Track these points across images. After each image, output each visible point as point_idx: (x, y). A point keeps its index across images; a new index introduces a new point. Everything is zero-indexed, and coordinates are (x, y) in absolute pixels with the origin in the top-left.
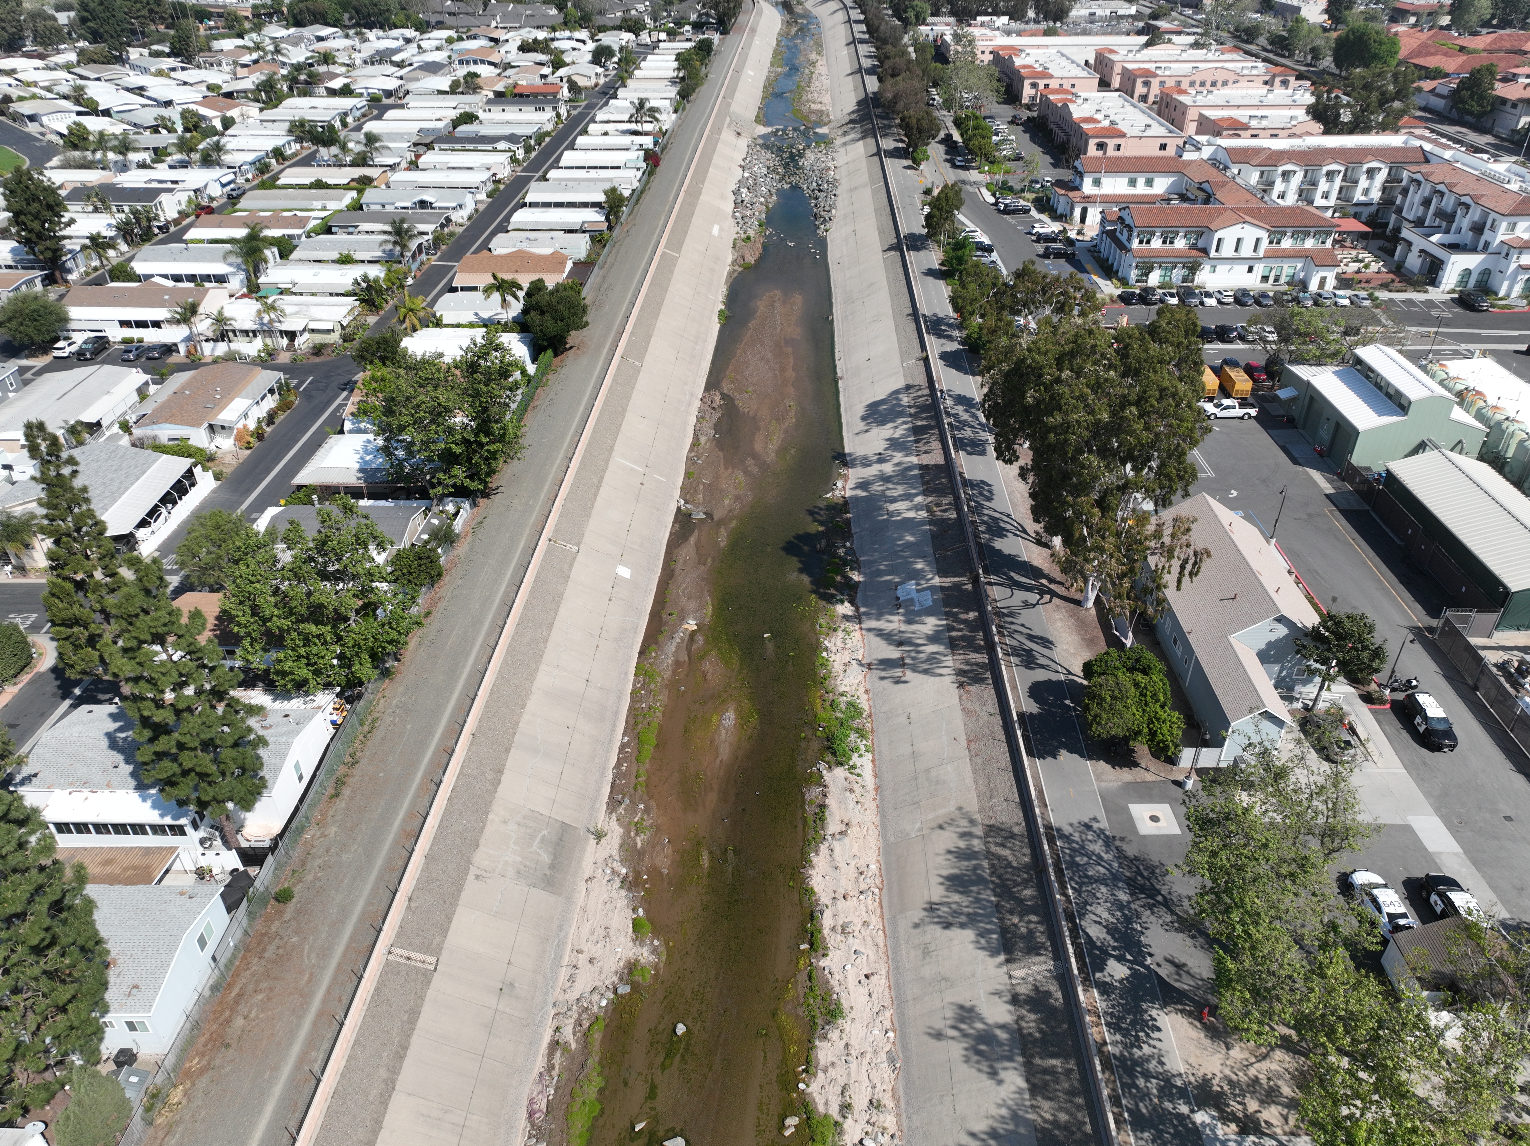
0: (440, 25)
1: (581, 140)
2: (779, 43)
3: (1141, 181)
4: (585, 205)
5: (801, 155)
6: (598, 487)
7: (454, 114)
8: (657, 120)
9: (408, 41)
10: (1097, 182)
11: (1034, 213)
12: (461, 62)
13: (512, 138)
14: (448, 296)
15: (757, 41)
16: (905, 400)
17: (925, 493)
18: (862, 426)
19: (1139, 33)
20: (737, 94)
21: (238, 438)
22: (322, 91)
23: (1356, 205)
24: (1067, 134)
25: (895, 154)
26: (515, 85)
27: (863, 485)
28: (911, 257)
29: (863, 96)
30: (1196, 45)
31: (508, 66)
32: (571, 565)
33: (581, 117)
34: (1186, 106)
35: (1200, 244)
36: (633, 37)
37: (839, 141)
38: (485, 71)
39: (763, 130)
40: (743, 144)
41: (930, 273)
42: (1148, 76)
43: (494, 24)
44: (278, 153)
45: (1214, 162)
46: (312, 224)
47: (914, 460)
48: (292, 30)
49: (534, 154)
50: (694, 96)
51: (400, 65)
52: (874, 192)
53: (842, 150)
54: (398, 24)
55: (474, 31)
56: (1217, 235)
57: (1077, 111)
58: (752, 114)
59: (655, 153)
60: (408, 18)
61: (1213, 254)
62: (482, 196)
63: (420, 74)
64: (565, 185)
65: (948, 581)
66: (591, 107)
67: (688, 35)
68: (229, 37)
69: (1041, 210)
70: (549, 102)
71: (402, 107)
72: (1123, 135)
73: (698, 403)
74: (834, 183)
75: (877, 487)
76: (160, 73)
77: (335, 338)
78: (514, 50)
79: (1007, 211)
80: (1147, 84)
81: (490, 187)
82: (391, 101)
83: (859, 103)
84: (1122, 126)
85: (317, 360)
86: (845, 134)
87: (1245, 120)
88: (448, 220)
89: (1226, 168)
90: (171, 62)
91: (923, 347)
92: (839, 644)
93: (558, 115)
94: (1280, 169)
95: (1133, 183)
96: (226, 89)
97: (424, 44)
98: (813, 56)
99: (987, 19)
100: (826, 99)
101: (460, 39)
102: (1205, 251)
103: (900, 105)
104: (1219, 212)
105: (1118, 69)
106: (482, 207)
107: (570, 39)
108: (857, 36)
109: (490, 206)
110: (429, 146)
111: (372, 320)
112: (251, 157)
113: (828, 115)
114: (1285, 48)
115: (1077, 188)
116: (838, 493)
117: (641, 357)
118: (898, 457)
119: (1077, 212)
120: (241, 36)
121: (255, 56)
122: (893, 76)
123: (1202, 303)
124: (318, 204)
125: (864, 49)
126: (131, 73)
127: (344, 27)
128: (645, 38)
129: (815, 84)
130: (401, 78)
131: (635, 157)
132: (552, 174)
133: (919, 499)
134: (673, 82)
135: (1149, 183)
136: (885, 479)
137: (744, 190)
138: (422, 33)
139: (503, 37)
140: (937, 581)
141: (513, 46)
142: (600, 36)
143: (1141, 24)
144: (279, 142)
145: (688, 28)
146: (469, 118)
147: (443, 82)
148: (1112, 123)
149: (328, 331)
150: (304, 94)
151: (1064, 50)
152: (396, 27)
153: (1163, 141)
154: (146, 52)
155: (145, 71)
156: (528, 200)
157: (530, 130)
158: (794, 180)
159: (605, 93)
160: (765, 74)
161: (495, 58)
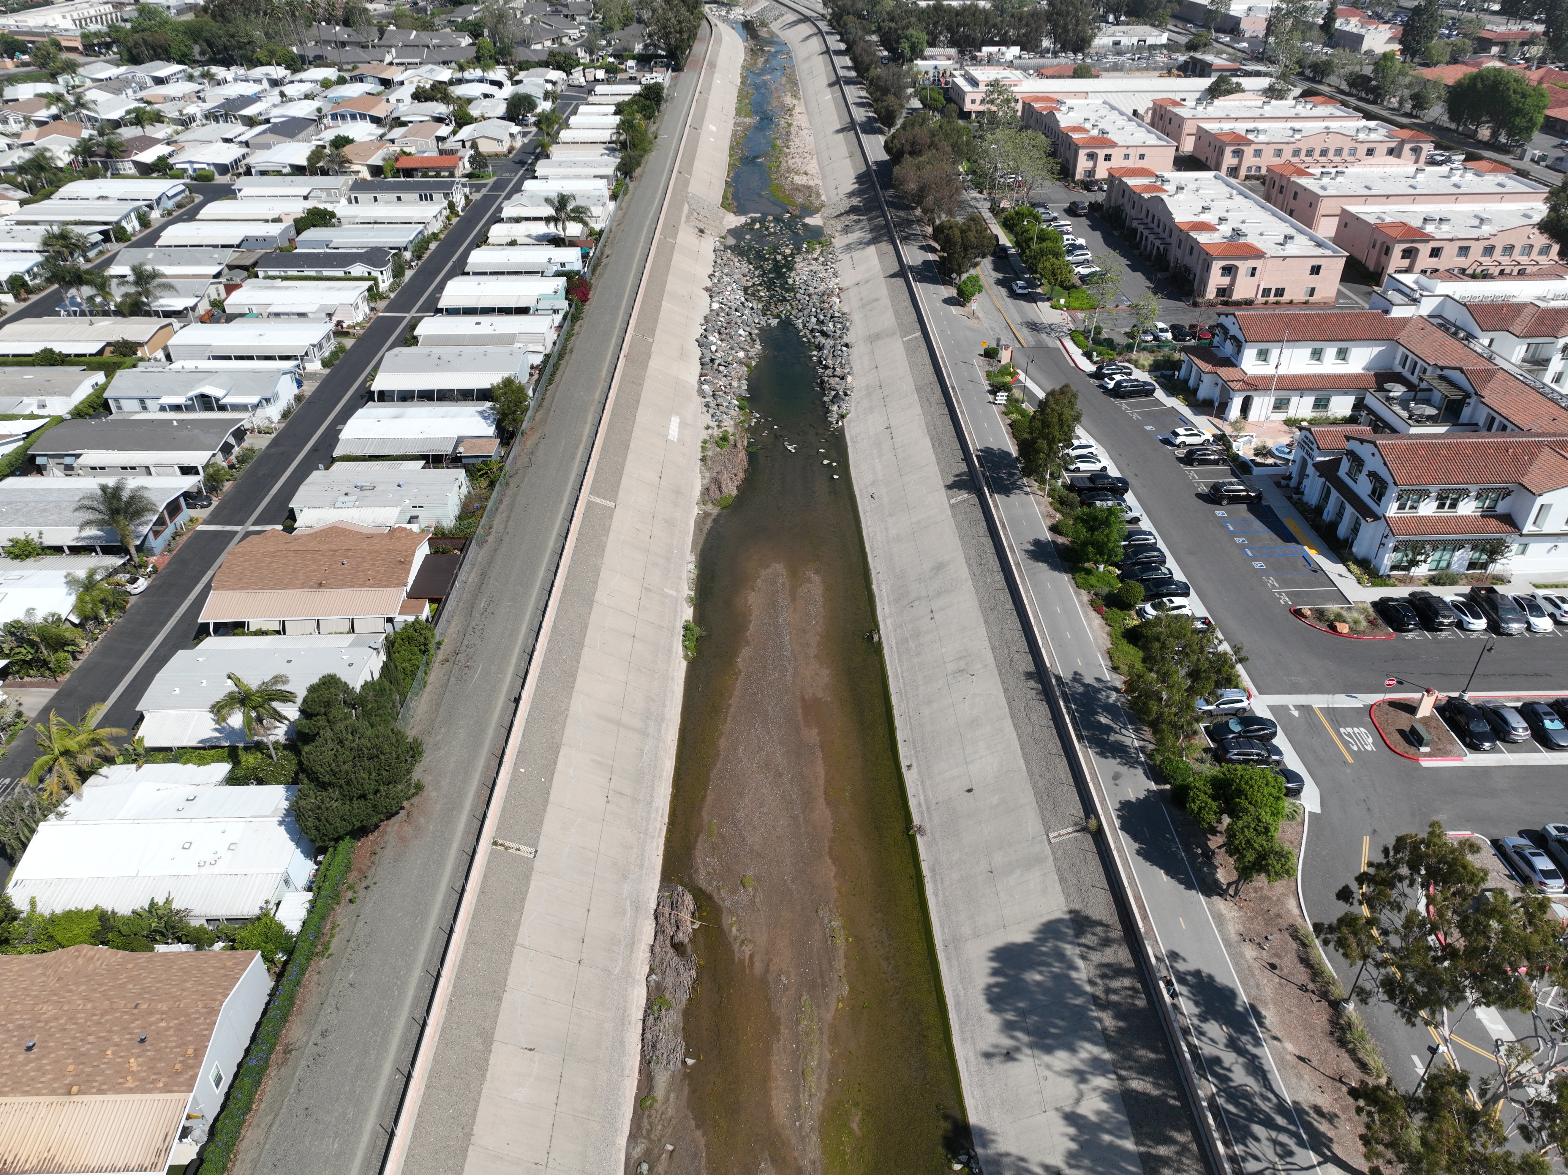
0: (319, 61)
1: (475, 256)
2: (744, 79)
5: (789, 265)
7: (299, 209)
9: (275, 83)
10: (1263, 355)
11: (1160, 394)
12: (334, 117)
13: (375, 255)
14: (184, 650)
15: (717, 81)
16: (1082, 970)
18: (994, 1029)
19: (1192, 73)
20: (697, 164)
22: (128, 167)
24: (1164, 242)
25: (927, 273)
26: (400, 155)
28: (1000, 508)
29: (864, 168)
31: (396, 123)
33: (488, 201)
34: (1313, 195)
35: (1502, 507)
36: (563, 75)
37: (839, 241)
38: (361, 132)
39: (734, 221)
40: (708, 245)
42: (1234, 141)
43: (388, 58)
44: (18, 285)
45: (1446, 325)
48: (123, 69)
49: (408, 276)
50: (638, 171)
51: (250, 122)
52: (909, 349)
53: (845, 257)
54: (264, 59)
55: (363, 69)
56: (1539, 501)
57: (1180, 211)
58: (717, 194)
59: (582, 278)
61: (1529, 527)
62: (314, 367)
63: (272, 137)
66: (497, 190)
67: (633, 73)
69: (1171, 391)
70: (441, 185)
71: (232, 195)
72: (1259, 255)
74: (842, 320)
78: (408, 99)
81: (330, 347)
82: (226, 179)
83: (860, 179)
86: (847, 230)
88: (239, 434)
93: (451, 206)
94: (1561, 342)
95: (1317, 355)
97: (291, 90)
98: (788, 100)
99: (994, 49)
100: (813, 167)
101: (341, 81)
102: (1511, 522)
104: (1532, 451)
105: (1189, 127)
106: (309, 388)
107: (481, 80)
108: (842, 73)
110: (250, 270)
113: (818, 195)
114: (1372, 91)
115: (1230, 362)
119: (1237, 403)
124: (30, 405)
125: (854, 93)
127: (193, 63)
128: (578, 77)
129: (796, 143)
130: (247, 144)
131: (553, 288)
132: (425, 326)
134: (612, 147)
135: (1342, 354)
137: (713, 338)
138: (295, 71)
139: (397, 78)
141: (406, 92)
142: (521, 75)
144: (26, 263)
145: (631, 63)
146: (320, 216)
147: (303, 151)
148: (1234, 230)
150: (97, 173)
151: (1113, 99)
152: (262, 64)
153: (1316, 262)
156: (377, 386)
157: (404, 236)
158: (784, 309)
159: (522, 163)
160: (730, 127)
161: (380, 111)
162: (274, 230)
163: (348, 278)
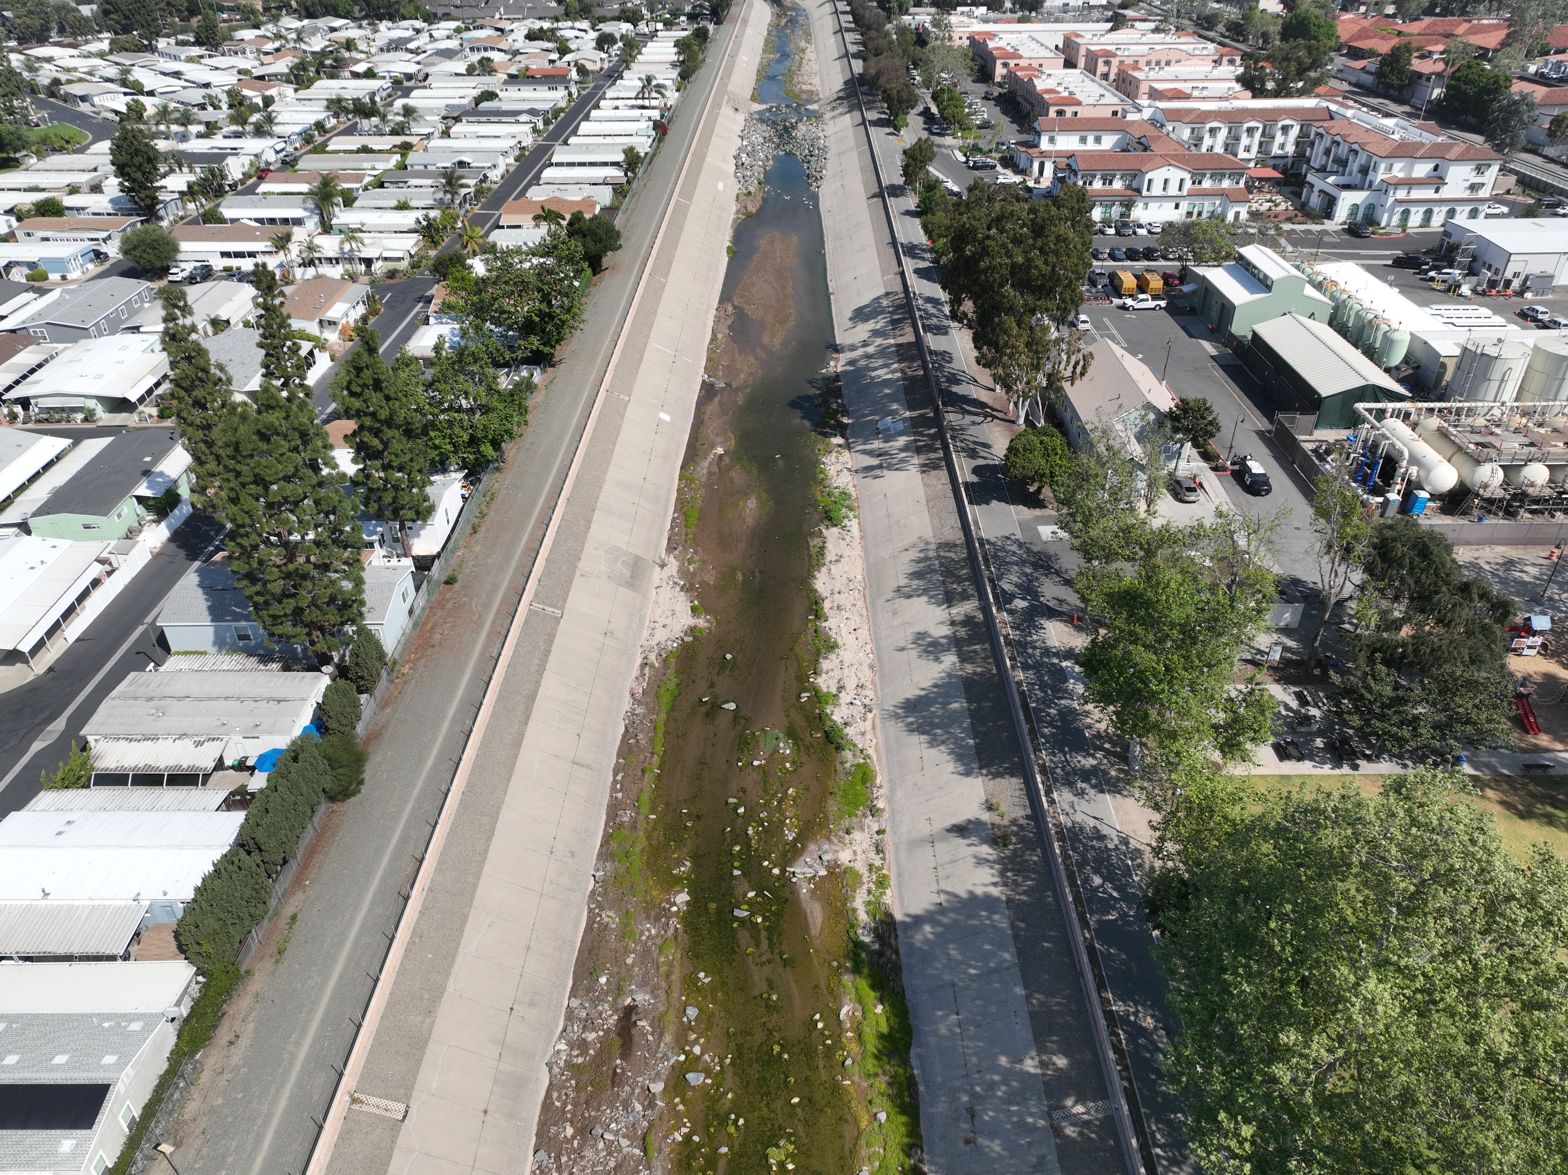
0: (447, 17)
1: (594, 113)
2: (769, 33)
3: (1091, 139)
4: (605, 164)
5: (793, 127)
6: (641, 360)
7: (476, 93)
8: (663, 96)
9: (418, 31)
10: (1052, 140)
11: (999, 168)
12: (472, 49)
13: (532, 112)
14: (497, 231)
15: (749, 31)
16: (885, 303)
17: (899, 362)
18: (850, 324)
19: (1108, 21)
20: (733, 76)
21: (342, 333)
22: (347, 74)
23: (1275, 157)
24: (1032, 105)
25: (879, 123)
26: (527, 69)
27: (851, 362)
28: (891, 202)
29: (849, 76)
30: (1156, 30)
31: (516, 53)
32: (625, 408)
33: (591, 96)
34: (1139, 81)
35: (1134, 185)
36: (631, 27)
37: (828, 116)
38: (496, 56)
39: (757, 107)
40: (741, 118)
41: (908, 213)
42: (1108, 56)
43: (497, 16)
44: (320, 126)
45: (1153, 121)
46: (367, 180)
47: (892, 341)
48: (306, 22)
49: (551, 127)
50: (694, 76)
51: (416, 52)
52: (860, 154)
53: (831, 123)
54: (407, 15)
55: (479, 22)
56: (1148, 176)
57: (1040, 84)
58: (748, 93)
59: (663, 124)
60: (417, 9)
61: (1145, 193)
62: (511, 160)
63: (436, 59)
64: (587, 148)
65: (915, 414)
66: (598, 88)
67: (684, 25)
68: (247, 27)
69: (1005, 167)
70: (560, 83)
71: (425, 87)
72: (1079, 103)
73: (714, 312)
74: (825, 149)
75: (862, 363)
76: (190, 60)
77: (404, 265)
78: (521, 39)
79: (975, 167)
80: (1107, 63)
81: (517, 152)
82: (411, 83)
83: (846, 83)
84: (1079, 96)
85: (392, 281)
86: (834, 109)
87: (1188, 91)
88: (486, 177)
89: (1162, 126)
90: (196, 51)
91: (900, 264)
92: (833, 459)
93: (570, 94)
94: (1208, 126)
95: (1083, 140)
96: (256, 72)
97: (435, 34)
98: (803, 44)
99: (966, 9)
100: (816, 80)
101: (467, 29)
102: (1138, 191)
103: (882, 81)
104: (1150, 159)
105: (1082, 51)
106: (512, 169)
107: (572, 28)
108: (844, 25)
109: (518, 168)
110: (457, 119)
111: (432, 253)
112: (298, 129)
113: (817, 94)
114: (1239, 34)
115: (1036, 146)
116: (831, 370)
117: (666, 275)
118: (879, 341)
119: (1036, 165)
120: (257, 27)
121: (277, 44)
122: (876, 55)
123: (1135, 233)
124: (367, 165)
125: (850, 37)
126: (161, 60)
127: (354, 19)
128: (643, 27)
129: (805, 68)
130: (418, 63)
131: (645, 126)
132: (572, 140)
133: (895, 366)
134: (674, 65)
135: (1098, 140)
136: (868, 356)
137: (744, 156)
138: (430, 24)
139: (508, 28)
140: (908, 414)
141: (519, 35)
142: (601, 26)
143: (1110, 13)
144: (321, 116)
145: (683, 18)
146: (489, 96)
147: (461, 67)
148: (1071, 93)
149: (399, 259)
150: (332, 77)
151: (1034, 35)
152: (404, 18)
153: (1115, 108)
154: (172, 41)
155: (176, 58)
156: (554, 160)
157: (547, 106)
158: (788, 148)
159: (610, 77)
160: (758, 59)
161: (503, 45)
162: (464, 102)
163: (517, 122)
